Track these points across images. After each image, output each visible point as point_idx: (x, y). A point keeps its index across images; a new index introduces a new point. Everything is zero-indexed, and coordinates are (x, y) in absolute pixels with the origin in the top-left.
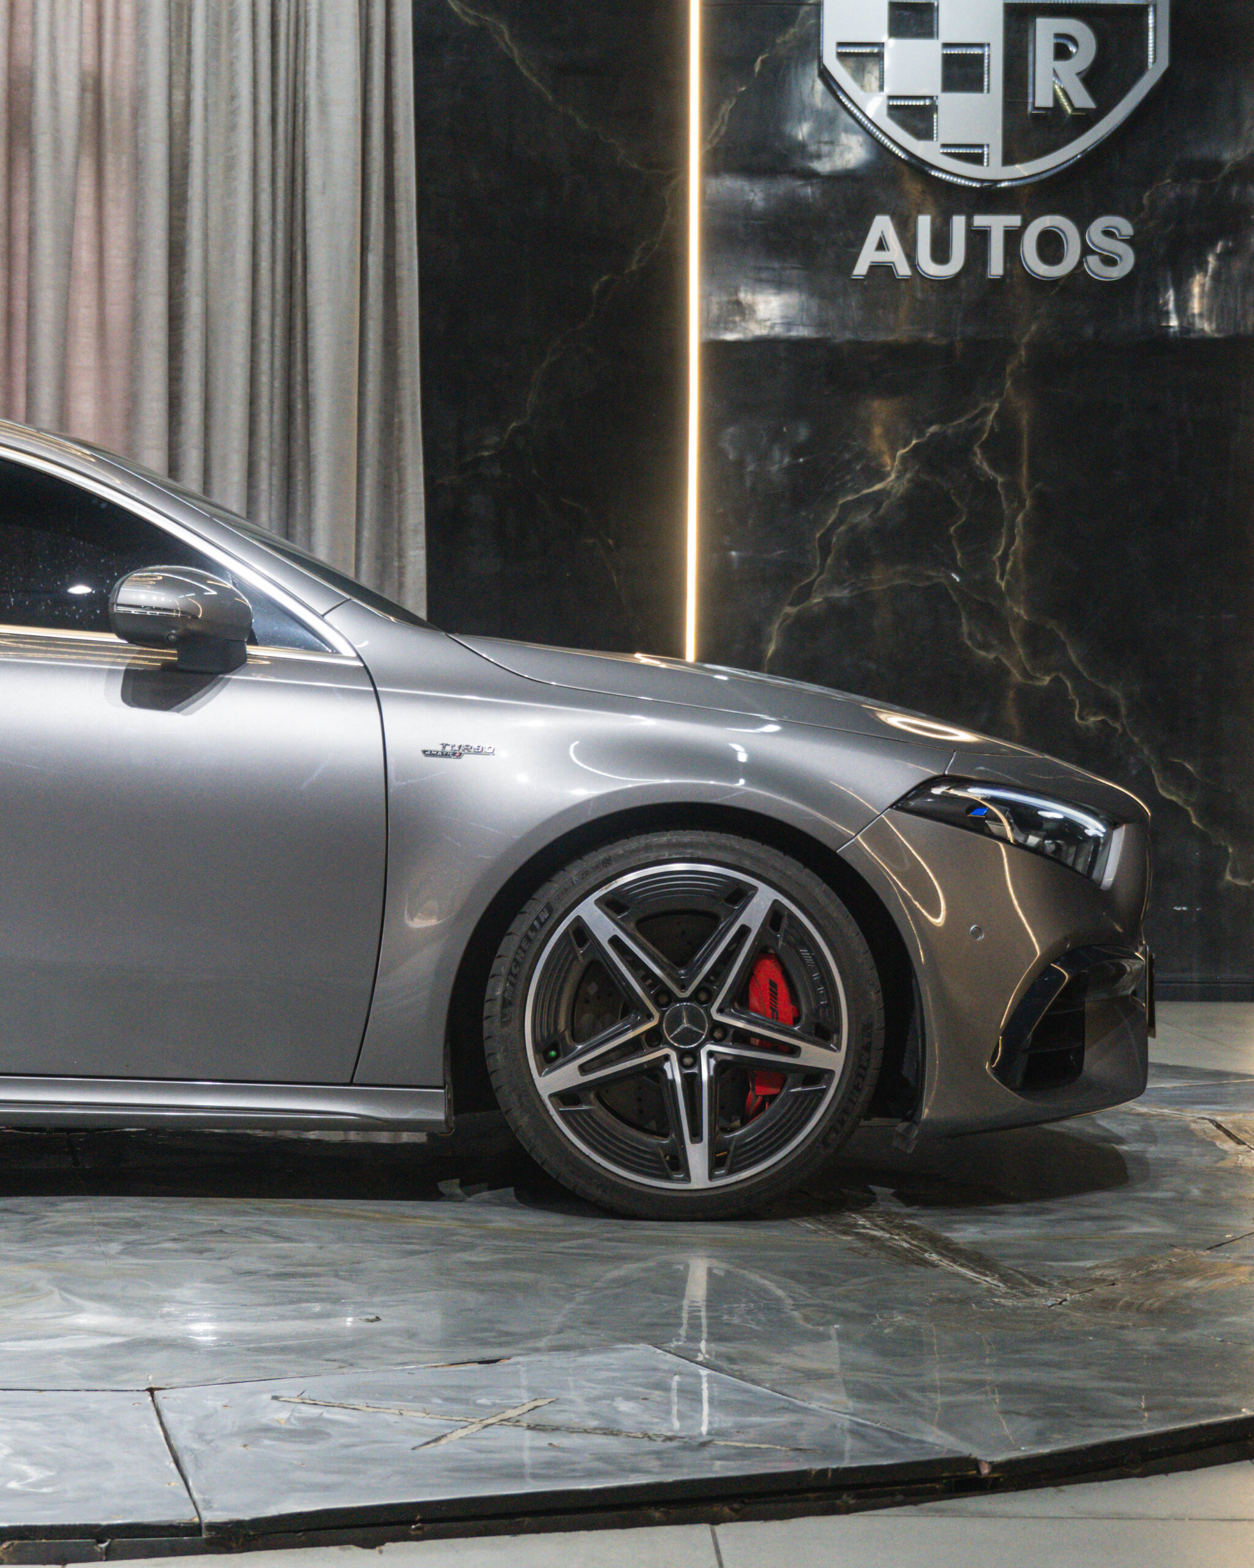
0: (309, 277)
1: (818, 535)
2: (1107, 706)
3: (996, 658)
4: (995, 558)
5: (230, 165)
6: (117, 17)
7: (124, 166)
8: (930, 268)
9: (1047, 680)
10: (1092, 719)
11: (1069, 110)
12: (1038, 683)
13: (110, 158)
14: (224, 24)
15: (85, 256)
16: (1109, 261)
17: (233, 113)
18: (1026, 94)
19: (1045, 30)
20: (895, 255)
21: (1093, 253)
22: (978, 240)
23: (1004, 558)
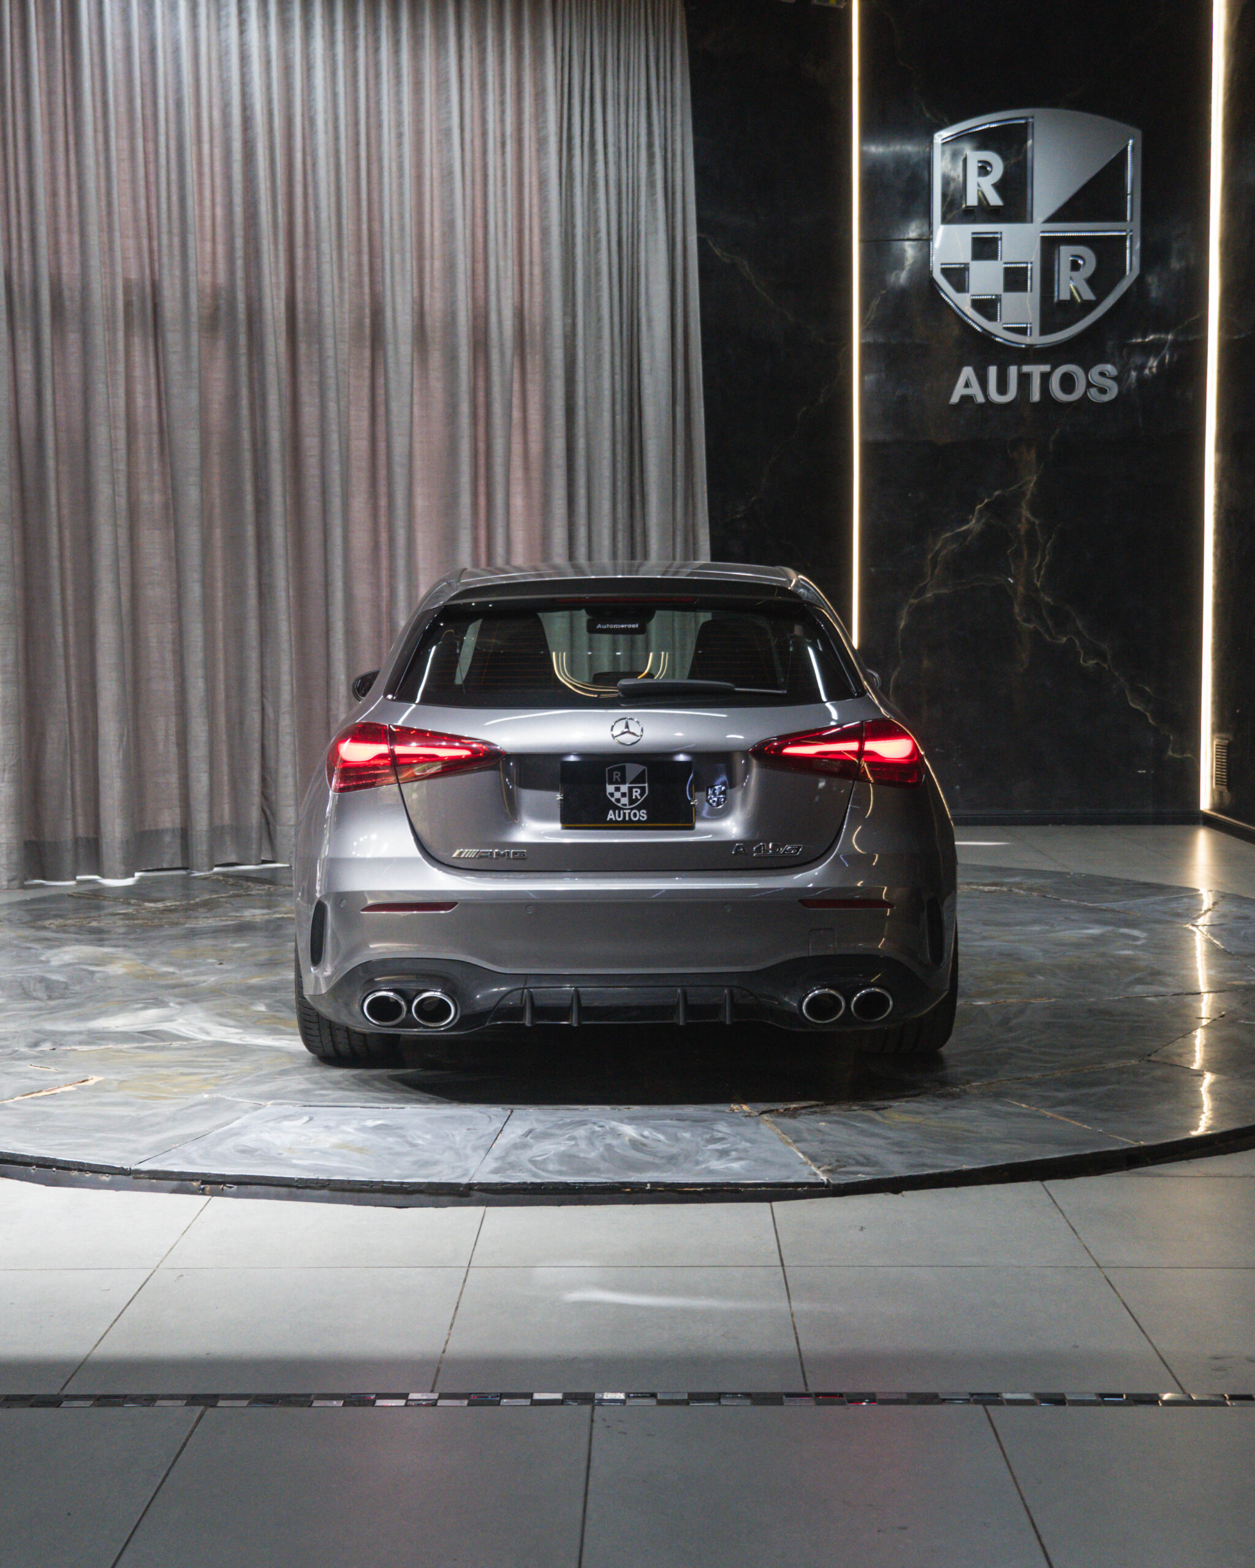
0: (643, 423)
1: (929, 557)
2: (1099, 654)
3: (1035, 627)
4: (1034, 568)
5: (599, 359)
6: (531, 274)
7: (537, 362)
8: (995, 397)
9: (1064, 639)
10: (1091, 662)
11: (1079, 300)
12: (1058, 641)
13: (529, 357)
14: (593, 276)
15: (516, 414)
16: (1103, 391)
17: (599, 329)
18: (1053, 292)
19: (1066, 253)
20: (975, 390)
21: (1093, 386)
22: (1024, 380)
23: (1039, 569)
